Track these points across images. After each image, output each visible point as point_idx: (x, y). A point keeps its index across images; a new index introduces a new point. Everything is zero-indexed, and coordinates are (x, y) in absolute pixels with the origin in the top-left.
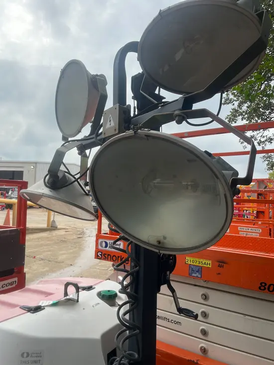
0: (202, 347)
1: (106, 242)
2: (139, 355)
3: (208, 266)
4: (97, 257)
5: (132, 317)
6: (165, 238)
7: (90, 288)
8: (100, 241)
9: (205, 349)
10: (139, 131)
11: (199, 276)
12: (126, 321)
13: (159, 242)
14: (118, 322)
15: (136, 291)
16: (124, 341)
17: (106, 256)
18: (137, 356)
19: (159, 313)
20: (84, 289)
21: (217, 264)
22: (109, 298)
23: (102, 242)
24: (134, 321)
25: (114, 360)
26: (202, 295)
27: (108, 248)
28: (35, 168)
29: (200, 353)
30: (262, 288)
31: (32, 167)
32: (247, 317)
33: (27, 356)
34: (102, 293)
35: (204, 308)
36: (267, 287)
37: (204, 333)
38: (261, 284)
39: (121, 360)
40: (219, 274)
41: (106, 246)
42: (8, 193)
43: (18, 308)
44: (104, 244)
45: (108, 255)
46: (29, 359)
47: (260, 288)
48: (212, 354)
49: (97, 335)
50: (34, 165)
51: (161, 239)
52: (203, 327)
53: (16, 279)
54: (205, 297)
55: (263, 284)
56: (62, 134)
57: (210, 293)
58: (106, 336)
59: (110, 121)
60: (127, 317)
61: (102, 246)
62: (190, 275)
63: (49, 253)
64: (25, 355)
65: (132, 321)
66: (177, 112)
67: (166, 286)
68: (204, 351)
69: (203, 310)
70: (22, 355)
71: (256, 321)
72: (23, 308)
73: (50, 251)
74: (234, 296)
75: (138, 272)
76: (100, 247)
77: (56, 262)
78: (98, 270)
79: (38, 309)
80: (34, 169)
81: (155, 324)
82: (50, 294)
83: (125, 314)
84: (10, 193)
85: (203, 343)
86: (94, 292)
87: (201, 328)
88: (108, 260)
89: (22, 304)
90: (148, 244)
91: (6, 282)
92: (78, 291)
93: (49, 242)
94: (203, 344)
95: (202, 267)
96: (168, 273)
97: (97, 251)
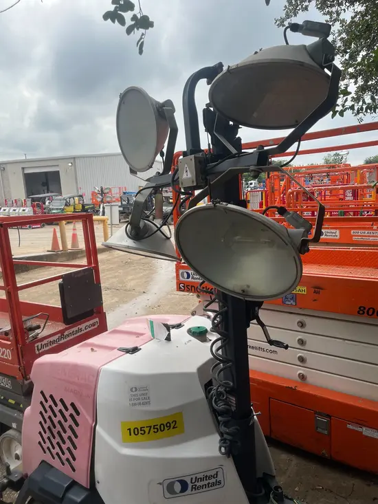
0: (299, 374)
1: (187, 273)
2: (233, 382)
3: (303, 292)
4: (179, 289)
5: (225, 352)
6: (248, 286)
7: (179, 326)
8: (181, 271)
9: (303, 375)
10: (218, 204)
11: (294, 304)
12: (219, 355)
13: (243, 291)
14: (212, 357)
15: (227, 329)
16: (220, 372)
17: (190, 287)
18: (232, 384)
19: (250, 342)
20: (174, 327)
21: (313, 290)
22: (200, 334)
23: (182, 274)
24: (226, 355)
25: (211, 389)
26: (298, 323)
27: (190, 279)
28: (74, 164)
29: (299, 380)
30: (361, 312)
31: (70, 164)
32: (346, 341)
33: (136, 390)
34: (193, 331)
35: (301, 336)
36: (366, 311)
37: (302, 359)
38: (360, 308)
39: (218, 389)
40: (315, 300)
41: (188, 277)
42: (44, 203)
43: (116, 350)
44: (186, 275)
45: (192, 286)
46: (137, 392)
47: (358, 312)
48: (310, 380)
49: (193, 369)
50: (72, 161)
51: (245, 288)
52: (300, 355)
53: (97, 320)
54: (302, 325)
55: (362, 309)
56: (128, 166)
57: (307, 320)
58: (201, 369)
59: (187, 171)
60: (220, 352)
61: (183, 277)
62: (283, 303)
63: (114, 280)
64: (134, 390)
65: (225, 356)
66: (252, 168)
67: (255, 321)
68: (302, 377)
69: (300, 337)
70: (131, 390)
71: (356, 345)
72: (121, 350)
73: (115, 277)
74: (327, 321)
75: (226, 312)
76: (181, 278)
77: (126, 290)
78: (178, 296)
79: (135, 350)
80: (73, 167)
81: (247, 354)
82: (142, 334)
83: (218, 350)
84: (47, 203)
85: (300, 369)
86: (184, 329)
87: (298, 355)
88: (191, 292)
89: (119, 347)
90: (234, 292)
91: (88, 324)
92: (169, 330)
93: (111, 266)
94: (301, 371)
95: (296, 294)
96: (257, 308)
97: (179, 283)
